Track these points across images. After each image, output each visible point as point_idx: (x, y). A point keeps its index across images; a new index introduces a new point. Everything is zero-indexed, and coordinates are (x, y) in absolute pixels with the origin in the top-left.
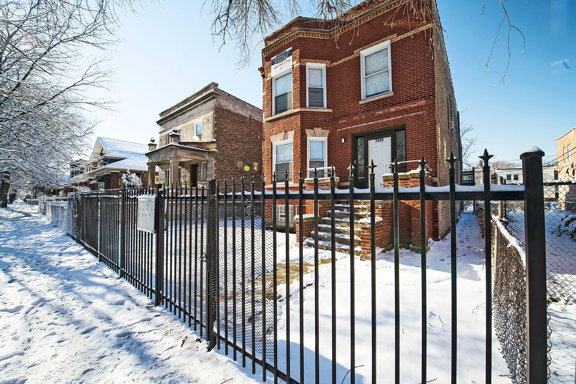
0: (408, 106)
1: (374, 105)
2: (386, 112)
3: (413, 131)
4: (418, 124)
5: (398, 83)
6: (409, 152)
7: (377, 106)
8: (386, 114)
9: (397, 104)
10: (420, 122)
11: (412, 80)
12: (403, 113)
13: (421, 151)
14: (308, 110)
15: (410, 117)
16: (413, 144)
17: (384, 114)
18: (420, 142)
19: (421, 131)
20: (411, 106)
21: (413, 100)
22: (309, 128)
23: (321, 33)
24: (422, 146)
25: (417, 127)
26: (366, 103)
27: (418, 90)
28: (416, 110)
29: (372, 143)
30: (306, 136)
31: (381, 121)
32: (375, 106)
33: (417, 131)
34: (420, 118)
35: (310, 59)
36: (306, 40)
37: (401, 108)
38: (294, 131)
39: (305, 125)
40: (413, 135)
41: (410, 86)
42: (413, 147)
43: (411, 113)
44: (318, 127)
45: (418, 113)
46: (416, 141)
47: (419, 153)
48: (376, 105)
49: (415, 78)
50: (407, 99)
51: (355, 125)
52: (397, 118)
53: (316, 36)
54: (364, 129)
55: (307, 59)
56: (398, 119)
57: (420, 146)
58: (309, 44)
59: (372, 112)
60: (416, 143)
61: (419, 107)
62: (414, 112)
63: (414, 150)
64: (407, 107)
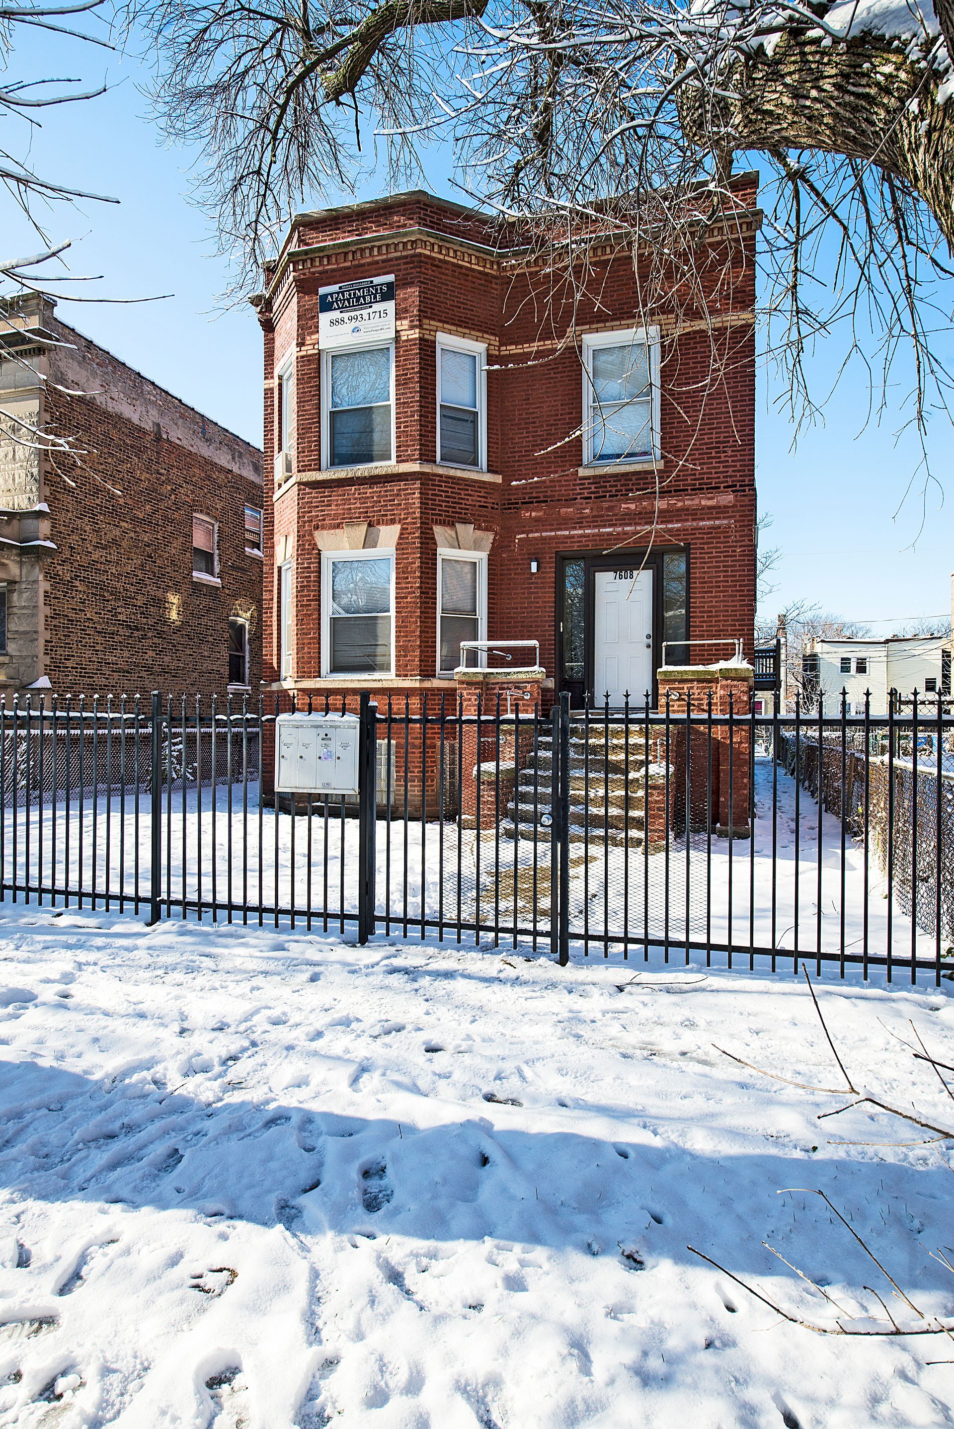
0: (696, 502)
1: (616, 486)
2: (645, 508)
3: (705, 563)
4: (717, 548)
5: (675, 440)
6: (695, 612)
7: (623, 488)
8: (646, 513)
9: (670, 492)
10: (722, 546)
11: (706, 441)
12: (684, 517)
13: (722, 614)
14: (440, 471)
15: (701, 529)
16: (706, 595)
17: (640, 513)
18: (720, 592)
19: (724, 566)
20: (703, 502)
21: (707, 489)
22: (443, 523)
23: (477, 254)
24: (724, 601)
25: (714, 554)
26: (595, 477)
27: (719, 467)
28: (714, 515)
29: (605, 580)
30: (435, 544)
31: (633, 528)
32: (619, 488)
33: (715, 564)
34: (722, 535)
35: (447, 323)
36: (437, 266)
37: (680, 504)
38: (397, 527)
39: (432, 514)
40: (704, 573)
41: (703, 454)
42: (705, 602)
43: (703, 519)
44: (465, 522)
45: (717, 522)
46: (712, 587)
47: (717, 616)
48: (621, 485)
49: (714, 436)
50: (695, 484)
51: (565, 529)
52: (670, 526)
53: (463, 260)
54: (590, 543)
55: (440, 321)
56: (672, 528)
57: (721, 601)
58: (444, 277)
59: (611, 501)
60: (712, 592)
61: (720, 507)
62: (709, 519)
63: (706, 609)
64: (694, 502)
